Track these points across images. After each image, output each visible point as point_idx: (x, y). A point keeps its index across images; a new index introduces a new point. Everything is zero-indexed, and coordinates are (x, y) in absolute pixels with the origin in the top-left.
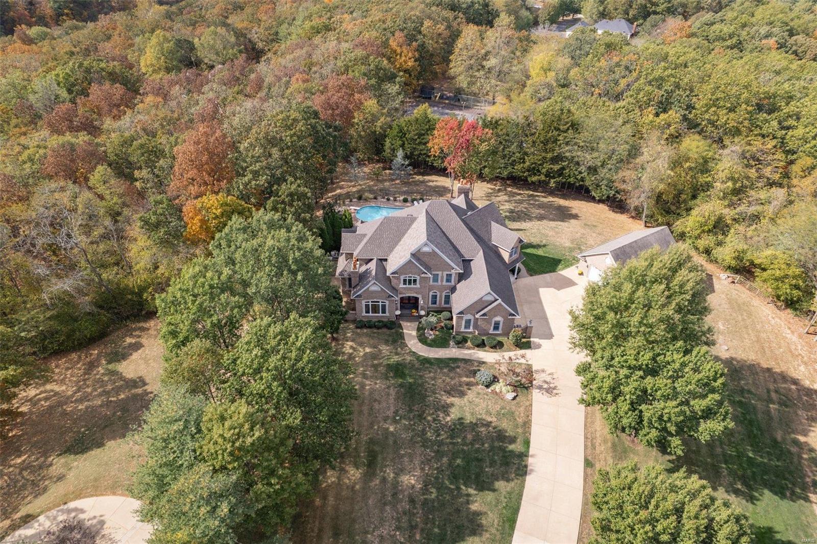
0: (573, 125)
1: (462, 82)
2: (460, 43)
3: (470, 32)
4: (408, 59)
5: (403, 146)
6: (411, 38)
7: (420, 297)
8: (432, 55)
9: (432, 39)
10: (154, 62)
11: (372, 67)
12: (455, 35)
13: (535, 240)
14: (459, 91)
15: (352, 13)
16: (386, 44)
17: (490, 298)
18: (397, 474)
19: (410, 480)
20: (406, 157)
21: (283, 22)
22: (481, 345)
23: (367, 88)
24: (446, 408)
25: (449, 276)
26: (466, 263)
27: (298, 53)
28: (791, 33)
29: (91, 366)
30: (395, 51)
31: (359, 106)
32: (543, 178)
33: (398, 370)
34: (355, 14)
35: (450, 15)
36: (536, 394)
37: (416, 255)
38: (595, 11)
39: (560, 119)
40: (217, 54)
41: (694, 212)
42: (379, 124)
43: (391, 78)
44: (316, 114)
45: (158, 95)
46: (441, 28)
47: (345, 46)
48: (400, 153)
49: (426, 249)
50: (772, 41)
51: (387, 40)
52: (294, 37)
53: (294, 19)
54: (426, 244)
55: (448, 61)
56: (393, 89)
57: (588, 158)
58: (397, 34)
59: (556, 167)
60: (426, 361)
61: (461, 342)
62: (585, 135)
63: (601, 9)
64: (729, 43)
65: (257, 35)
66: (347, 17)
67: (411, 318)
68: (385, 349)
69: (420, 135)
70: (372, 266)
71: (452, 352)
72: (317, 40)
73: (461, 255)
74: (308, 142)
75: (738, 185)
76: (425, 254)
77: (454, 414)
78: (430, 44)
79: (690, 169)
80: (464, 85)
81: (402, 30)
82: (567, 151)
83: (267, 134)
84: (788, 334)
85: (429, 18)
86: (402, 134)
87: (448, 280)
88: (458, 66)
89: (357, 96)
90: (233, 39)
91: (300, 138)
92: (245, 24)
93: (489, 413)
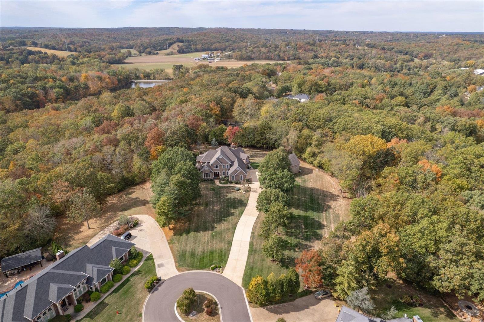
0: (269, 128)
1: (237, 118)
2: (236, 105)
3: (239, 101)
4: (217, 111)
5: (215, 137)
6: (217, 104)
7: (219, 172)
8: (226, 109)
9: (226, 103)
10: (117, 114)
11: (204, 113)
12: (234, 102)
13: (257, 162)
14: (236, 122)
15: (195, 95)
16: (208, 106)
17: (239, 169)
18: (213, 207)
19: (217, 208)
20: (216, 140)
21: (168, 99)
22: (237, 183)
23: (202, 120)
24: (226, 196)
25: (228, 165)
26: (233, 162)
27: (178, 109)
28: (366, 98)
29: (121, 197)
30: (212, 108)
31: (200, 125)
32: (261, 145)
33: (214, 189)
34: (196, 96)
35: (234, 95)
36: (251, 193)
37: (218, 159)
38: (297, 91)
39: (265, 126)
40: (141, 112)
41: (307, 151)
42: (207, 130)
43: (211, 117)
44: (188, 126)
45: (129, 124)
46: (229, 100)
47: (194, 107)
48: (214, 139)
49: (221, 157)
50: (356, 101)
51: (209, 104)
52: (173, 104)
53: (172, 98)
54: (220, 156)
55: (232, 111)
56: (211, 120)
57: (274, 137)
58: (212, 102)
59: (265, 141)
60: (222, 187)
61: (231, 183)
62: (273, 130)
63: (300, 90)
64: (340, 102)
65: (156, 104)
66: (194, 97)
67: (217, 179)
68: (210, 185)
69: (220, 134)
70: (206, 164)
71: (229, 185)
72: (183, 105)
73: (231, 160)
74: (185, 134)
75: (320, 143)
76: (220, 158)
77: (229, 197)
78: (226, 106)
79: (304, 138)
80: (238, 119)
81: (215, 101)
82: (268, 136)
83: (174, 131)
84: (332, 182)
85: (225, 96)
86: (215, 133)
87: (228, 167)
88: (236, 112)
89: (199, 122)
90: (148, 106)
91: (184, 132)
92: (151, 100)
93: (238, 196)
